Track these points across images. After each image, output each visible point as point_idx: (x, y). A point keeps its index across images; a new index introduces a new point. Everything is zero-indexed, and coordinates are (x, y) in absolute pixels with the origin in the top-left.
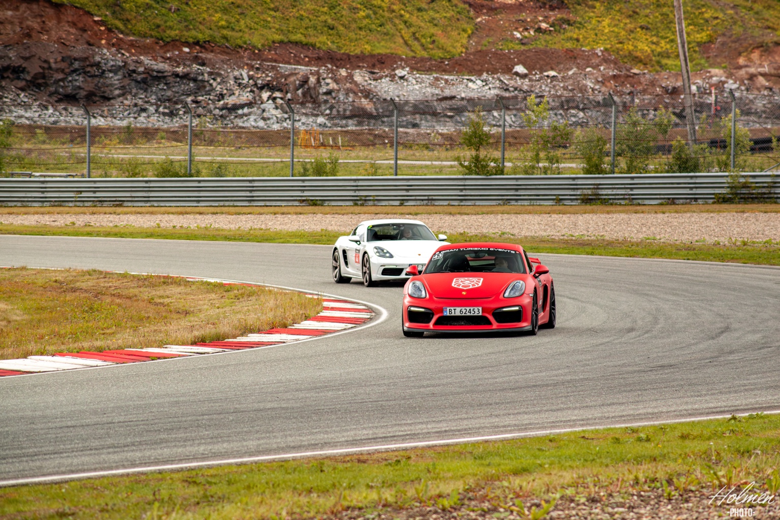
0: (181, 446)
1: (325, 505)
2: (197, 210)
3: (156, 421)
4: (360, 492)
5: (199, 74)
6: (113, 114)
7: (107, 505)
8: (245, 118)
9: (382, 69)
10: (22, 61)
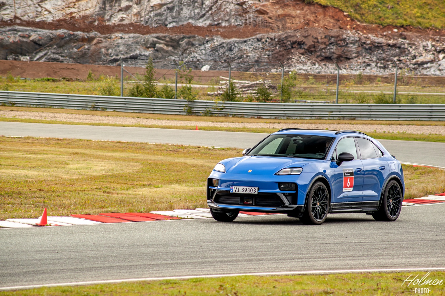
0: (392, 258)
2: (398, 122)
3: (376, 243)
5: (402, 44)
6: (351, 68)
7: (351, 289)
8: (428, 70)
10: (303, 38)
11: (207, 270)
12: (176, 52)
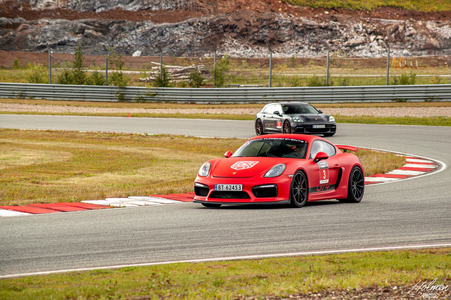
0: (325, 241)
1: (411, 278)
2: (331, 105)
3: (309, 226)
4: (432, 271)
5: (333, 26)
6: (284, 51)
7: (284, 273)
8: (360, 52)
9: (444, 20)
10: (235, 22)
11: (139, 259)
12: (106, 37)
